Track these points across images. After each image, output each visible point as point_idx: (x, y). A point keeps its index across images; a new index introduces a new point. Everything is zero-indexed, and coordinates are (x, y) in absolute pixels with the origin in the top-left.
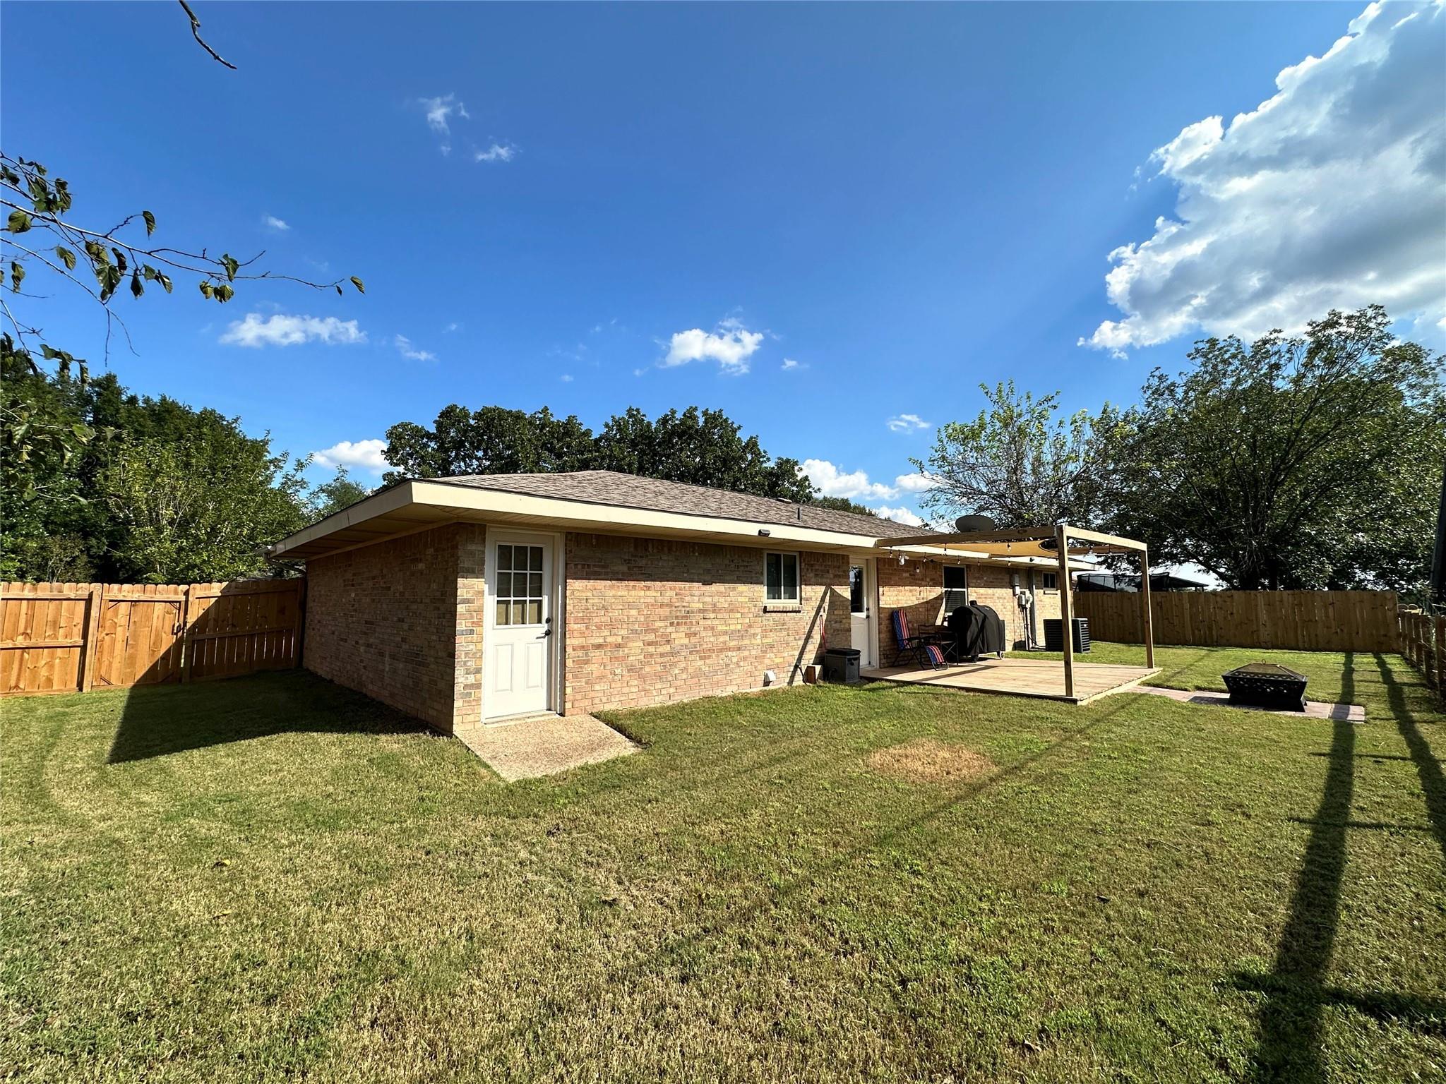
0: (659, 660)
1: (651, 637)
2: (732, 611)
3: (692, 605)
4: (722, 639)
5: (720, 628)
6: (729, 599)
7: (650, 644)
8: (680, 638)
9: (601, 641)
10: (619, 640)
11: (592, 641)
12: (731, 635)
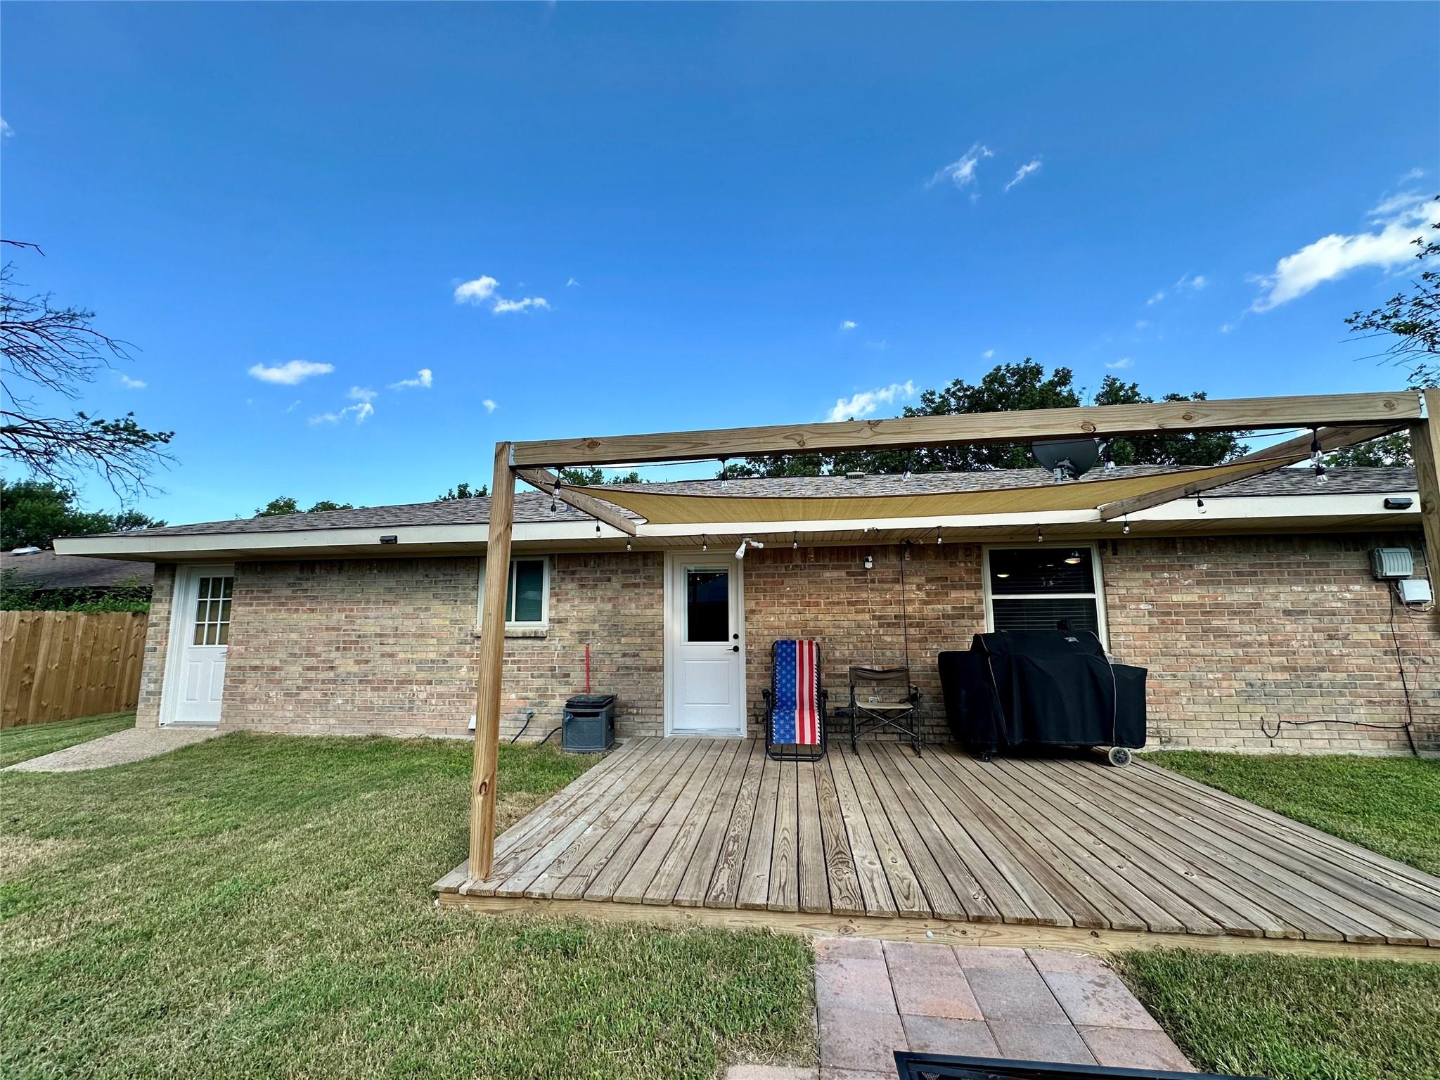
0: (319, 686)
1: (312, 662)
2: (423, 636)
3: (367, 628)
4: (404, 669)
5: (401, 656)
6: (418, 621)
7: (309, 669)
8: (347, 665)
9: (257, 663)
10: (277, 663)
11: (249, 663)
12: (421, 664)
